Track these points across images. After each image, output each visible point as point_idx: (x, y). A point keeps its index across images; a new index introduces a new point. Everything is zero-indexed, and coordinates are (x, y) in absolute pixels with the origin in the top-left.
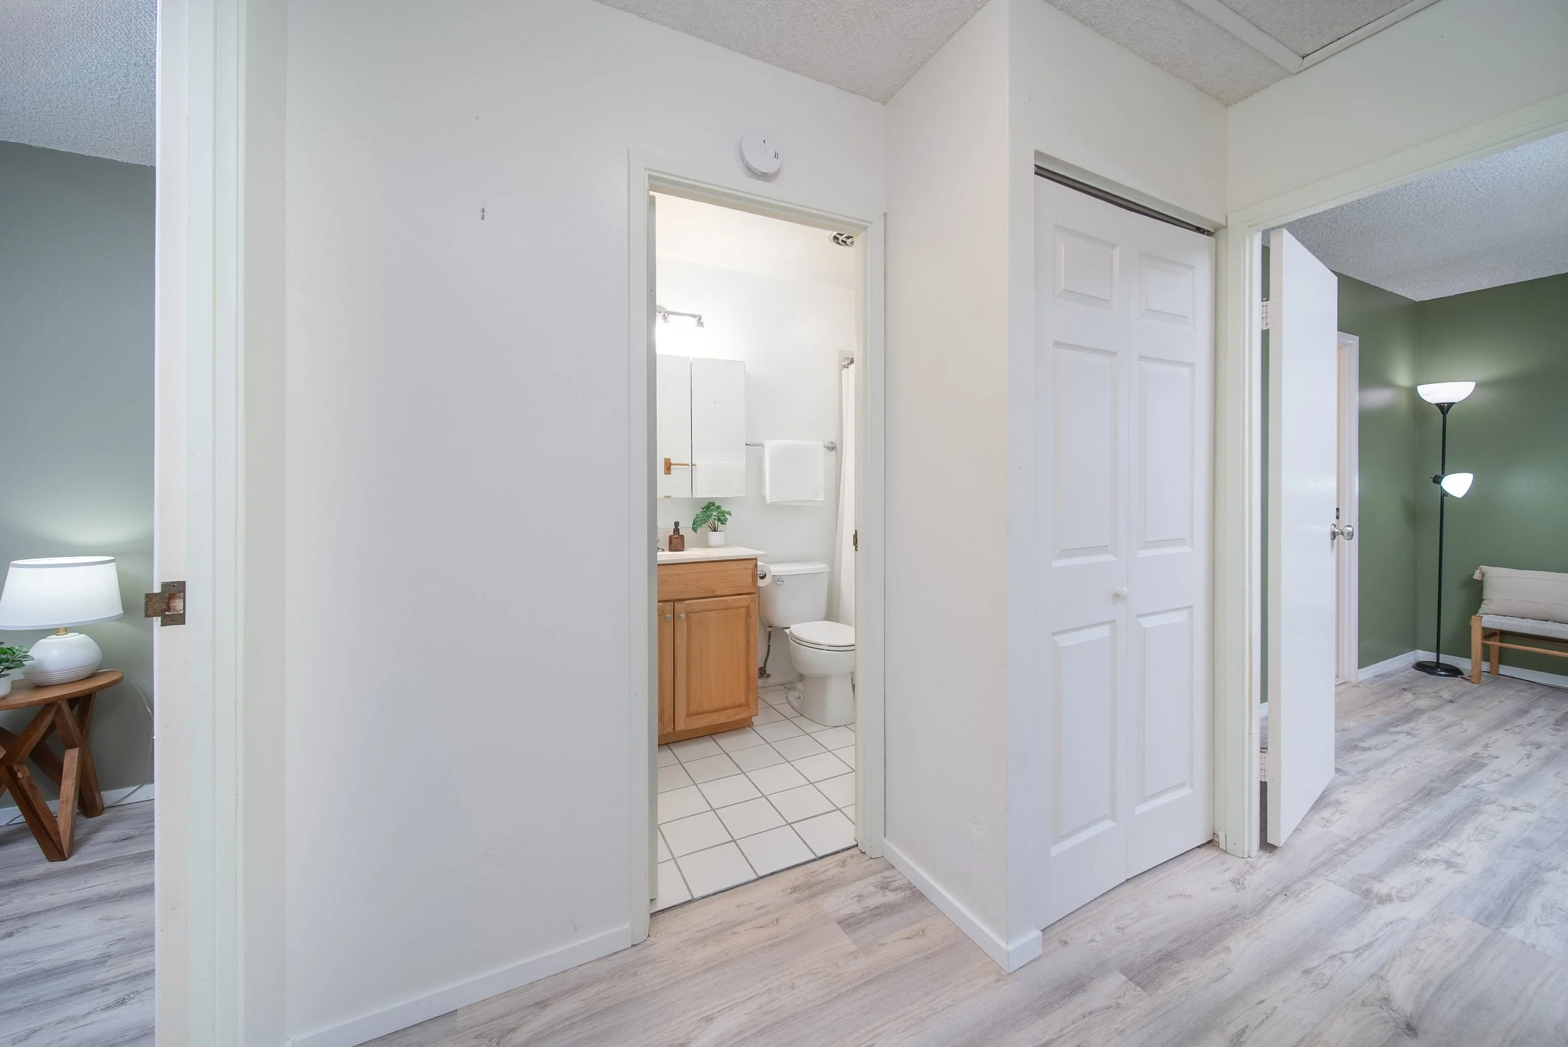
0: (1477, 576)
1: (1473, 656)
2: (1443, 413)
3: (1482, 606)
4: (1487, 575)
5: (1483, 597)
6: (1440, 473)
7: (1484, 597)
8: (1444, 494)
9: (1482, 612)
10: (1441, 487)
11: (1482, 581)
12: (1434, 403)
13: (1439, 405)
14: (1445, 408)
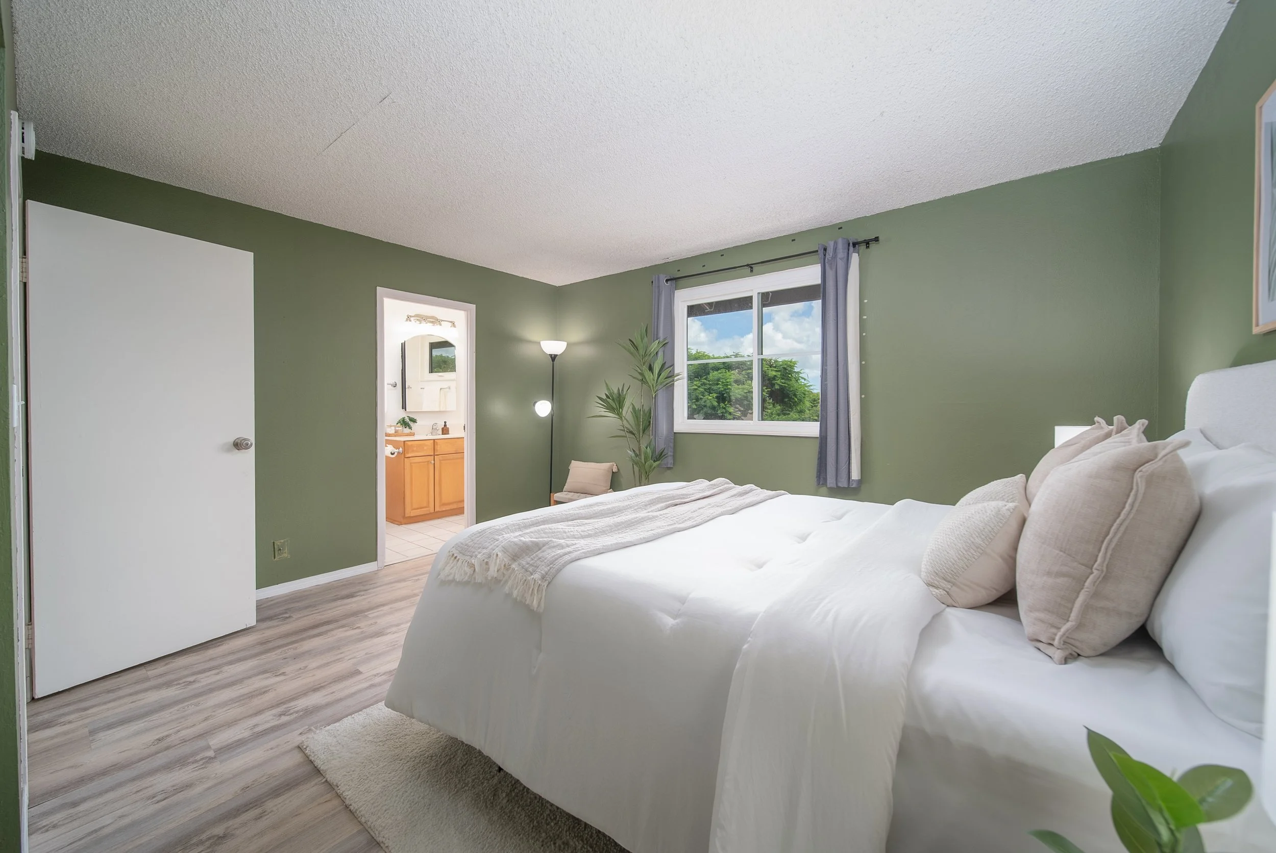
2: (553, 361)
4: (572, 466)
12: (549, 353)
13: (551, 355)
14: (553, 358)
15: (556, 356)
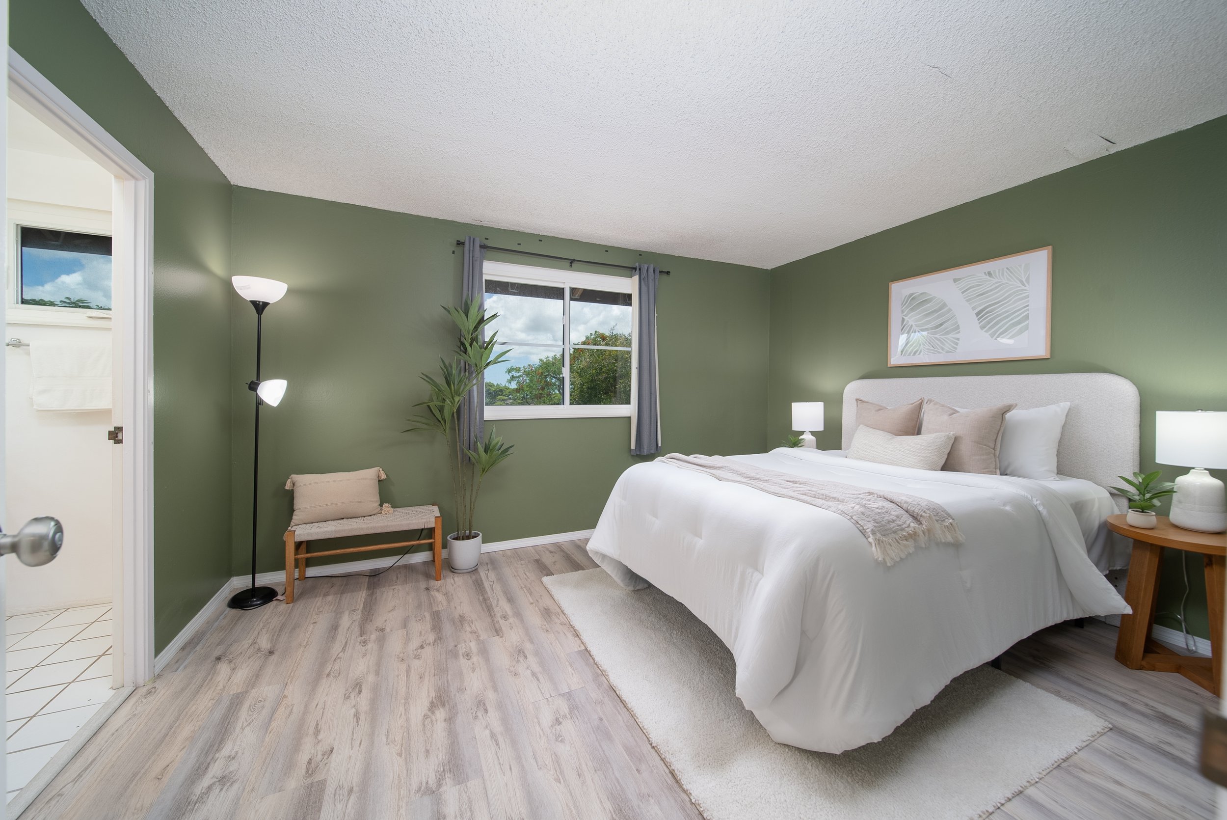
0: (288, 486)
1: (287, 567)
2: (258, 313)
3: (294, 517)
4: (297, 484)
5: (294, 507)
6: (255, 379)
7: (296, 507)
8: (259, 402)
9: (293, 524)
10: (257, 394)
11: (293, 490)
12: (249, 300)
13: (254, 303)
14: (260, 307)
15: (266, 304)
